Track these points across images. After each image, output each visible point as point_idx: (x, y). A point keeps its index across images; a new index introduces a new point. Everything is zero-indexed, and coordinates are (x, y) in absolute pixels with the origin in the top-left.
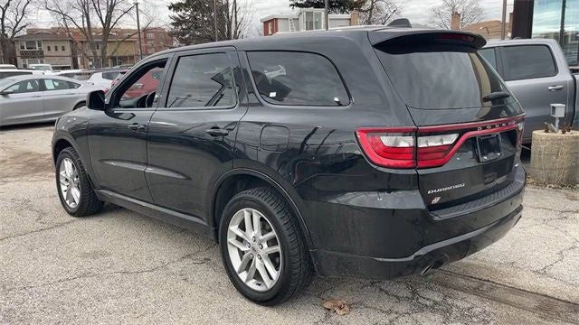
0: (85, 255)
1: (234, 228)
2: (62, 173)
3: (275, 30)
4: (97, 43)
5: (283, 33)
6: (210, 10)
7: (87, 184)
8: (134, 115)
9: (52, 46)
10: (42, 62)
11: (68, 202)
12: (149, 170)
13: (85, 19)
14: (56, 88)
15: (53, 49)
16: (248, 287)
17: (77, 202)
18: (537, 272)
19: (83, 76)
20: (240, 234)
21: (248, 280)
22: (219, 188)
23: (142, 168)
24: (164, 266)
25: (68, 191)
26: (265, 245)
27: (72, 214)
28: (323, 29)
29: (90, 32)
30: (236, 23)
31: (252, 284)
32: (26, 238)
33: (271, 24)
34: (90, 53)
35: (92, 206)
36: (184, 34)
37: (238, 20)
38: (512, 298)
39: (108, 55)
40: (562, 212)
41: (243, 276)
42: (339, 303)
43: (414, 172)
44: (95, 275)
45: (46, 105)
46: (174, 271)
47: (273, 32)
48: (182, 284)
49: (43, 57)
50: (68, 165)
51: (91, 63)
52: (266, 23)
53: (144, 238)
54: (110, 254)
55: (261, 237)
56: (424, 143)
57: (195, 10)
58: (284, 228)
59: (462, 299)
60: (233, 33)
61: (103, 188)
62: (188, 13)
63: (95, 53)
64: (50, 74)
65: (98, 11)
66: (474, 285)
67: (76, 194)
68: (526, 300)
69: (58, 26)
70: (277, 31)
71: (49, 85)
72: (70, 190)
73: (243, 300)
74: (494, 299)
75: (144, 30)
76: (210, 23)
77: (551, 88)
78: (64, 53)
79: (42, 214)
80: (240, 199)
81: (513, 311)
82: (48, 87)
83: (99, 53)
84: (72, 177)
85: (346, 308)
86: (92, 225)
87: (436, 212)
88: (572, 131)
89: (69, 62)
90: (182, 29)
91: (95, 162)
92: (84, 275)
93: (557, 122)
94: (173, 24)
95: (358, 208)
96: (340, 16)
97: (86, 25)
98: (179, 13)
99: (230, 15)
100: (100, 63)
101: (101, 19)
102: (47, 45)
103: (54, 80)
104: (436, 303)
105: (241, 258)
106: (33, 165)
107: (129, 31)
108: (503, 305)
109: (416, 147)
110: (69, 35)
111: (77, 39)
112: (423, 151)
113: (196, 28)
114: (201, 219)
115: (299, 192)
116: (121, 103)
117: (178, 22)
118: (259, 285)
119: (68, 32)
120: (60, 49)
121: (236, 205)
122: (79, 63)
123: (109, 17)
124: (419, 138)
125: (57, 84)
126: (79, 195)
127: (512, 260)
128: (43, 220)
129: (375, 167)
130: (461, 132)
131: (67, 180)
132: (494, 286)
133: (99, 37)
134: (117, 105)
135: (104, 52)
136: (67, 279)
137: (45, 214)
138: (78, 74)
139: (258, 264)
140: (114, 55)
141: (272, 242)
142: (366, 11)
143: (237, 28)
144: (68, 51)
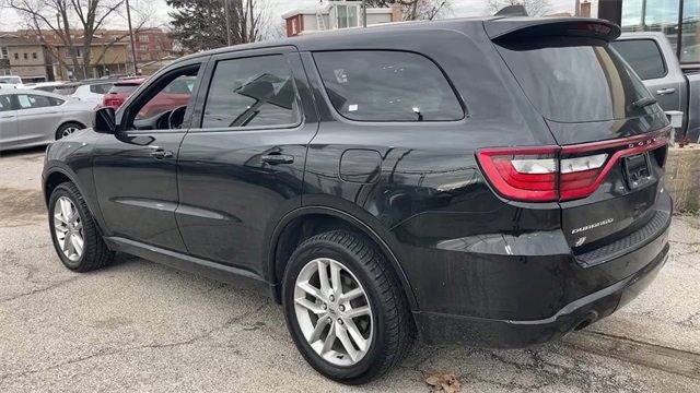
0: (99, 324)
1: (303, 285)
2: (57, 216)
3: (300, 28)
4: (78, 49)
5: (310, 31)
6: (219, 5)
7: (93, 230)
8: (154, 139)
9: (21, 52)
10: (8, 74)
11: (66, 253)
12: (181, 210)
13: (61, 18)
14: (33, 106)
15: (21, 57)
16: (324, 360)
17: (80, 253)
18: (681, 324)
19: (66, 90)
20: (312, 291)
21: (325, 351)
22: (283, 231)
23: (171, 208)
24: (206, 336)
25: (67, 240)
26: (348, 307)
27: (73, 269)
28: (359, 26)
29: (68, 35)
30: (252, 20)
31: (331, 357)
32: (16, 303)
33: (295, 21)
34: (69, 61)
35: (100, 257)
36: (188, 36)
37: (255, 17)
38: (661, 360)
39: (91, 63)
40: (691, 245)
41: (318, 347)
42: (447, 377)
43: (555, 206)
44: (115, 351)
45: (21, 127)
46: (220, 341)
47: (298, 31)
48: (233, 358)
49: (9, 67)
50: (65, 205)
51: (71, 74)
52: (289, 20)
53: (174, 297)
54: (131, 322)
55: (342, 296)
56: (568, 167)
57: (200, 5)
58: (376, 284)
59: (598, 364)
60: (249, 33)
61: (116, 234)
62: (191, 9)
63: (75, 61)
64: (21, 87)
65: (78, 9)
66: (608, 344)
67: (78, 242)
68: (678, 362)
69: (26, 28)
70: (302, 29)
71: (24, 102)
72: (69, 237)
73: (319, 378)
74: (638, 362)
75: (137, 31)
76: (220, 21)
77: (660, 92)
78: (36, 62)
79: (32, 270)
80: (313, 247)
81: (666, 378)
82: (23, 105)
83: (80, 60)
84: (72, 221)
85: (456, 383)
86: (100, 282)
87: (582, 257)
88: (690, 145)
89: (42, 72)
90: (185, 29)
91: (104, 202)
92: (102, 352)
93: (673, 133)
94: (173, 23)
95: (483, 256)
96: (378, 10)
97: (62, 26)
98: (181, 9)
99: (244, 10)
100: (82, 73)
101: (82, 17)
102: (14, 51)
103: (29, 95)
104: (567, 370)
105: (314, 324)
106: (11, 205)
107: (117, 32)
108: (651, 370)
109: (558, 173)
110: (42, 39)
111: (52, 44)
112: (568, 177)
113: (202, 27)
114: (256, 273)
115: (398, 237)
116: (135, 123)
117: (180, 21)
118: (341, 358)
119: (40, 34)
120: (30, 56)
121: (306, 254)
122: (55, 74)
123: (91, 16)
124: (563, 161)
125: (33, 100)
126: (81, 243)
127: (647, 309)
128: (35, 278)
129: (505, 201)
130: (610, 151)
131: (64, 225)
132: (635, 345)
133: (80, 41)
134: (131, 126)
135: (86, 59)
136: (80, 359)
137: (36, 270)
138: (58, 88)
139: (338, 331)
140: (101, 62)
141: (358, 302)
142: (410, 4)
143: (253, 26)
144: (41, 59)
